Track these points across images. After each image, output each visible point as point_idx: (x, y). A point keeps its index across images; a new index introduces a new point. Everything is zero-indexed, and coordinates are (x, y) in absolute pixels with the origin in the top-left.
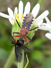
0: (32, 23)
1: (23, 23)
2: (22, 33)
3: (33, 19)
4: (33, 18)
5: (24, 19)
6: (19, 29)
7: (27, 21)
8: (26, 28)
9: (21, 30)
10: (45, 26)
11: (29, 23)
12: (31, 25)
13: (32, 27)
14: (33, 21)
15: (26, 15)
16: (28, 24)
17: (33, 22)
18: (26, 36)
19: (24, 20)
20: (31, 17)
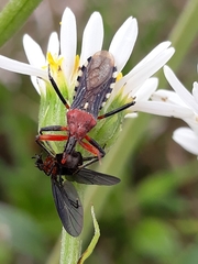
0: (110, 90)
1: (76, 90)
2: (73, 126)
3: (115, 75)
4: (114, 69)
5: (80, 73)
6: (62, 111)
7: (93, 83)
8: (88, 110)
9: (69, 117)
10: (164, 100)
11: (99, 89)
12: (108, 96)
13: (112, 106)
14: (113, 80)
15: (89, 60)
16: (96, 91)
17: (112, 86)
18: (86, 138)
19: (79, 79)
20: (107, 68)
